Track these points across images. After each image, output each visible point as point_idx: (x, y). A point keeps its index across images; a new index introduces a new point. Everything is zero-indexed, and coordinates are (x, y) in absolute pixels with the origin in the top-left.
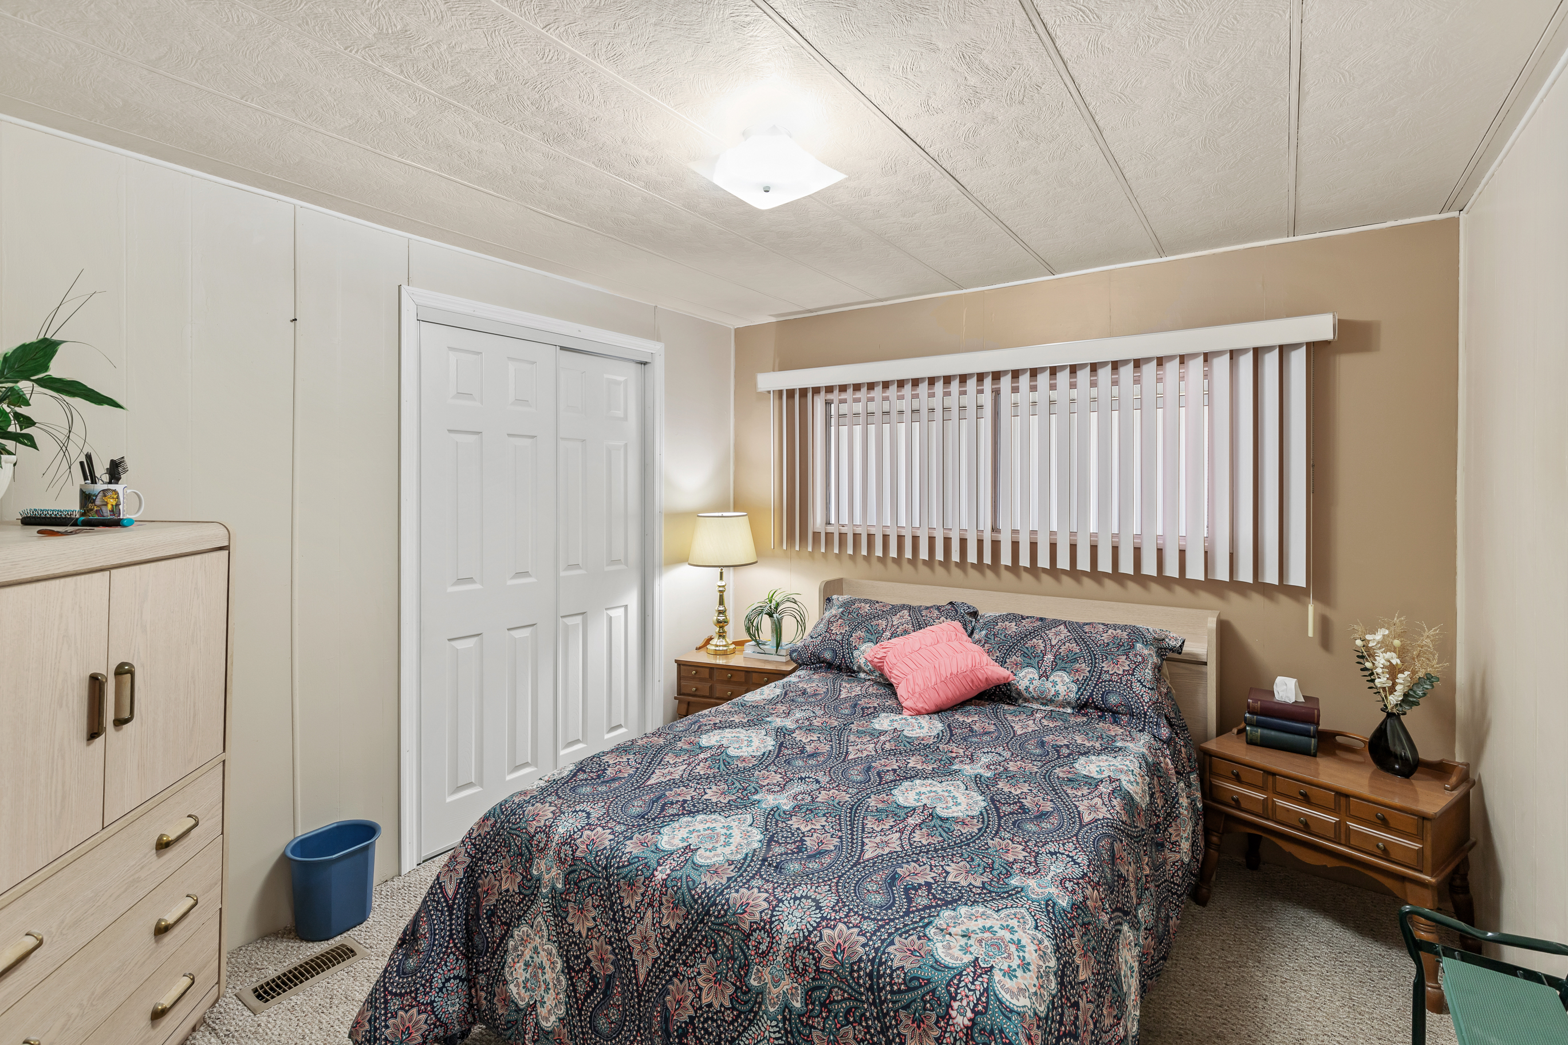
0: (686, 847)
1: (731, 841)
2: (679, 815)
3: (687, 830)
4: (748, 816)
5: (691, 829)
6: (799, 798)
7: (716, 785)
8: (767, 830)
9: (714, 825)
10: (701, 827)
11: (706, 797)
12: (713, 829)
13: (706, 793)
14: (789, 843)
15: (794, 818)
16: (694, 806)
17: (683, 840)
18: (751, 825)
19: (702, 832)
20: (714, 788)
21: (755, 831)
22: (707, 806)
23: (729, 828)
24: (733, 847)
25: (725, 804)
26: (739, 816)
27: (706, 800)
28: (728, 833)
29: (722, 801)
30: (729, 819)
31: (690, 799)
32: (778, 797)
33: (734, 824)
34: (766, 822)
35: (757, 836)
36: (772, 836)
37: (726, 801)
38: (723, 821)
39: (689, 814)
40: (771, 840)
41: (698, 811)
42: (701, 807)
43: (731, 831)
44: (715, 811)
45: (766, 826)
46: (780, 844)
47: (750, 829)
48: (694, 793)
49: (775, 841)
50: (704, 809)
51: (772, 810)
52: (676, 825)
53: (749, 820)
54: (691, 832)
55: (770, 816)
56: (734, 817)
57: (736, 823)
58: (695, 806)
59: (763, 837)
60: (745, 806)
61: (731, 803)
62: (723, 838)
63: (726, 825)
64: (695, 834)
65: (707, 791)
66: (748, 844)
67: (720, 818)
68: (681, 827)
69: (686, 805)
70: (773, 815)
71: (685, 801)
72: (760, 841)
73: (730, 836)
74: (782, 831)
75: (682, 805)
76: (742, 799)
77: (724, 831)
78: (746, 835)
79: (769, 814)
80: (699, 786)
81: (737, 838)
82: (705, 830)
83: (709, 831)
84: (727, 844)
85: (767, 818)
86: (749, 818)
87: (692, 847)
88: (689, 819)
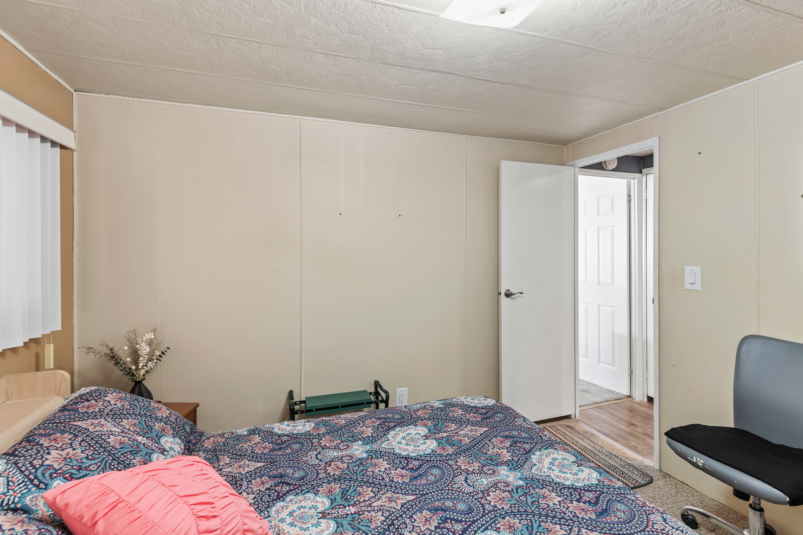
0: (580, 466)
1: (551, 460)
2: (584, 490)
3: (579, 477)
4: (534, 472)
5: (575, 476)
6: (491, 472)
7: (548, 506)
8: (527, 459)
9: (559, 474)
10: (569, 476)
11: (560, 499)
12: (561, 471)
13: (559, 502)
14: (519, 447)
15: (505, 460)
16: (571, 495)
17: (582, 471)
18: (535, 465)
19: (568, 472)
20: (551, 504)
21: (534, 461)
22: (561, 490)
23: (550, 469)
24: (552, 456)
25: (546, 488)
26: (540, 473)
27: (560, 496)
28: (551, 466)
29: (547, 491)
30: (548, 474)
31: (574, 502)
32: (505, 477)
33: (545, 470)
34: (524, 463)
35: (534, 458)
36: (525, 454)
37: (545, 490)
38: (552, 475)
39: (576, 488)
40: (527, 453)
41: (569, 488)
42: (566, 492)
43: (549, 466)
44: (556, 484)
45: (525, 461)
46: (524, 448)
47: (537, 463)
48: (570, 505)
49: (526, 451)
50: (564, 488)
51: (515, 469)
52: (586, 483)
53: (534, 468)
54: (575, 474)
55: (519, 466)
56: (544, 474)
57: (544, 470)
58: (571, 493)
59: (531, 456)
60: (532, 479)
61: (541, 486)
62: (556, 464)
63: (551, 471)
64: (574, 472)
65: (557, 503)
66: (542, 455)
67: (554, 477)
68: (583, 480)
69: (578, 497)
70: (517, 466)
71: (578, 501)
72: (534, 454)
73: (551, 463)
74: (518, 454)
75: (581, 498)
76: (532, 486)
77: (554, 468)
78: (540, 461)
79: (519, 468)
80: (564, 510)
81: (547, 461)
82: (566, 473)
83: (564, 471)
84: (555, 459)
85: (521, 466)
86: (533, 471)
87: (577, 465)
88: (576, 484)
